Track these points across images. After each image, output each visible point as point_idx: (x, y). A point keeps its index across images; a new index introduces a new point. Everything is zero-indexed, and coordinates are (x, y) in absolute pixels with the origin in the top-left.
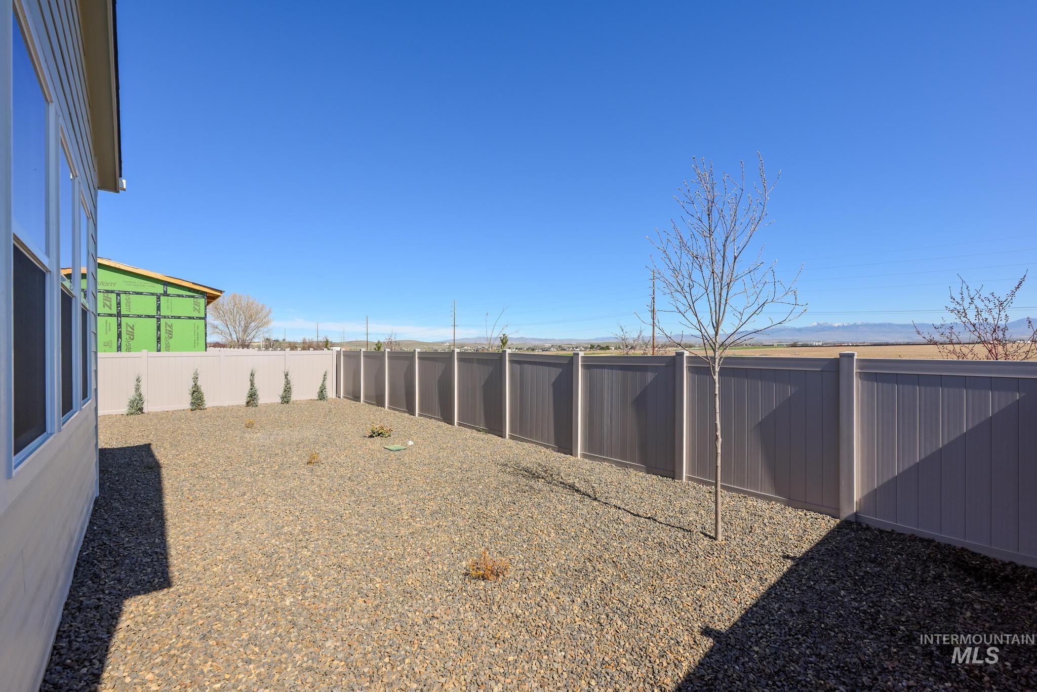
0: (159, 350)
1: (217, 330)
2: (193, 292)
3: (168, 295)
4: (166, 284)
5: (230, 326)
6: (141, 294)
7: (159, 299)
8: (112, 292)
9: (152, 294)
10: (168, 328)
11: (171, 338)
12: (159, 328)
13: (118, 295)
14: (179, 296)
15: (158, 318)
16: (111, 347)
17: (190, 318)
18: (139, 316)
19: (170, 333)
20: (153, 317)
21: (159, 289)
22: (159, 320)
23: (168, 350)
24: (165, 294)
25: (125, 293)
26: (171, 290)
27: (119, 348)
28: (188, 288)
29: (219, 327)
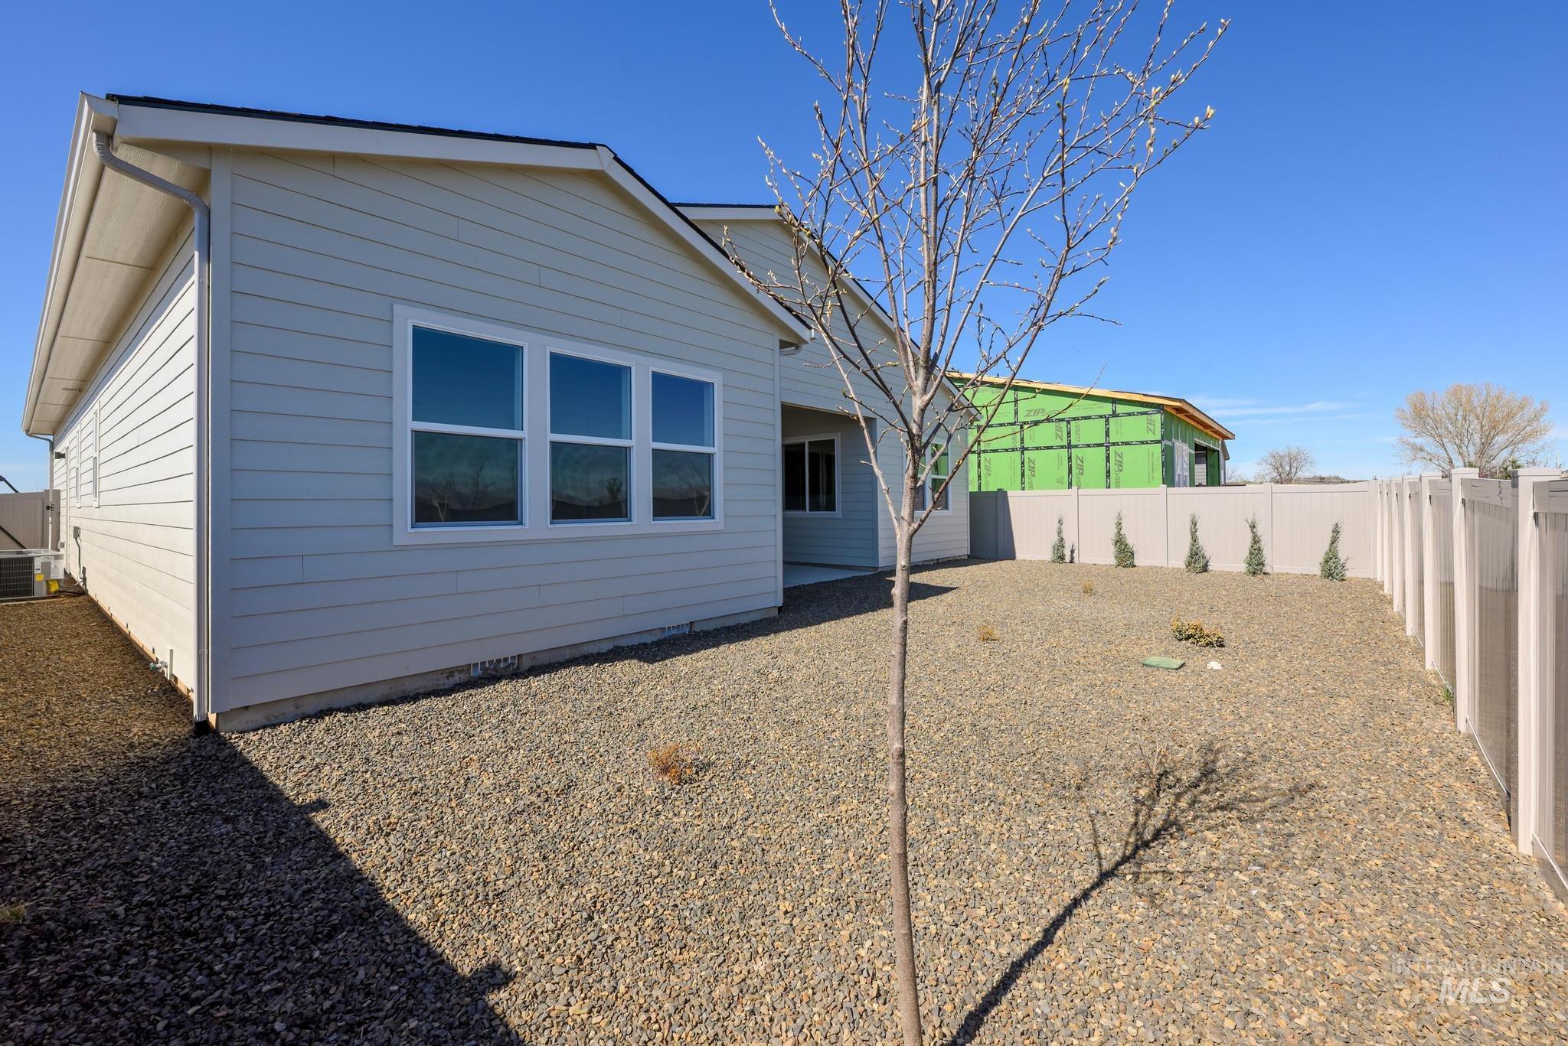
0: (1108, 487)
1: (1421, 454)
2: (1146, 407)
3: (1117, 416)
4: (1114, 401)
5: (1449, 446)
6: (1089, 418)
7: (1107, 421)
8: (1062, 420)
9: (1101, 417)
10: (1118, 458)
11: (1121, 471)
12: (1108, 459)
13: (1068, 422)
14: (1129, 414)
15: (1107, 447)
16: (1062, 483)
17: (1142, 443)
18: (1088, 446)
19: (1120, 464)
20: (1101, 445)
21: (1107, 408)
22: (1108, 447)
23: (1118, 487)
24: (1115, 415)
25: (1074, 419)
26: (1121, 409)
27: (1070, 485)
28: (1139, 402)
29: (1427, 448)
